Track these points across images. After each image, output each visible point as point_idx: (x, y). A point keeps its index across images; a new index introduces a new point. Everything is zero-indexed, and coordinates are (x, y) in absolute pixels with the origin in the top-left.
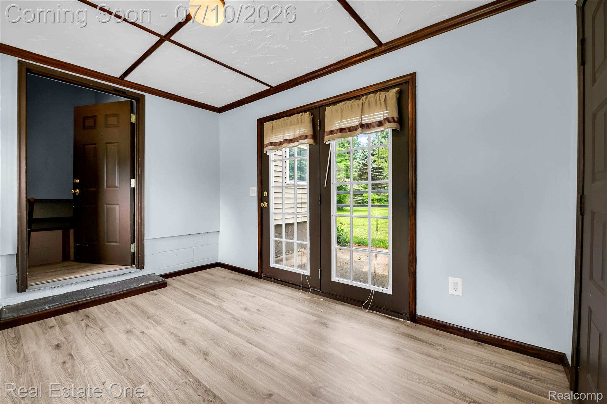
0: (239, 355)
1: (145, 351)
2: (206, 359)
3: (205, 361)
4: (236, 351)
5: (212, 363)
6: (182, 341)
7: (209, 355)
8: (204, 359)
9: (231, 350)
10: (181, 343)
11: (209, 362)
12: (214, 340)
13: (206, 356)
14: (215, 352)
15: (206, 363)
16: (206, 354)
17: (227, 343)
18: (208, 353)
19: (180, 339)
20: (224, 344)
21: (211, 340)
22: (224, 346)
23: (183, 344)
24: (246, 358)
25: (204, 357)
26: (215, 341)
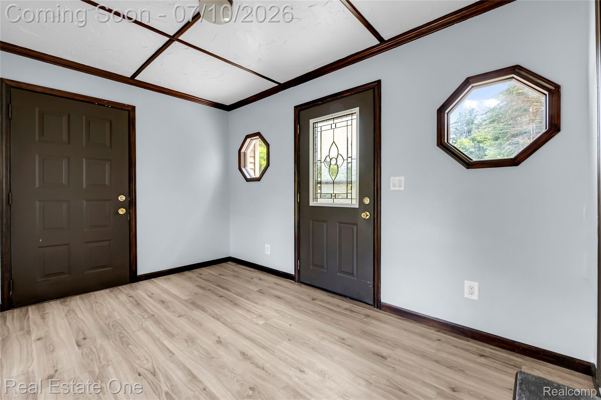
0: (189, 340)
1: (278, 346)
2: (219, 338)
3: (220, 336)
4: (189, 345)
5: (214, 335)
6: (246, 357)
7: (216, 341)
8: (221, 338)
9: (194, 345)
10: (247, 355)
11: (216, 336)
12: (210, 358)
13: (219, 340)
14: (210, 344)
15: (218, 335)
16: (219, 342)
17: (196, 353)
18: (217, 343)
19: (250, 359)
20: (200, 353)
21: (214, 357)
22: (201, 350)
23: (244, 353)
24: (183, 338)
25: (220, 340)
26: (209, 356)
